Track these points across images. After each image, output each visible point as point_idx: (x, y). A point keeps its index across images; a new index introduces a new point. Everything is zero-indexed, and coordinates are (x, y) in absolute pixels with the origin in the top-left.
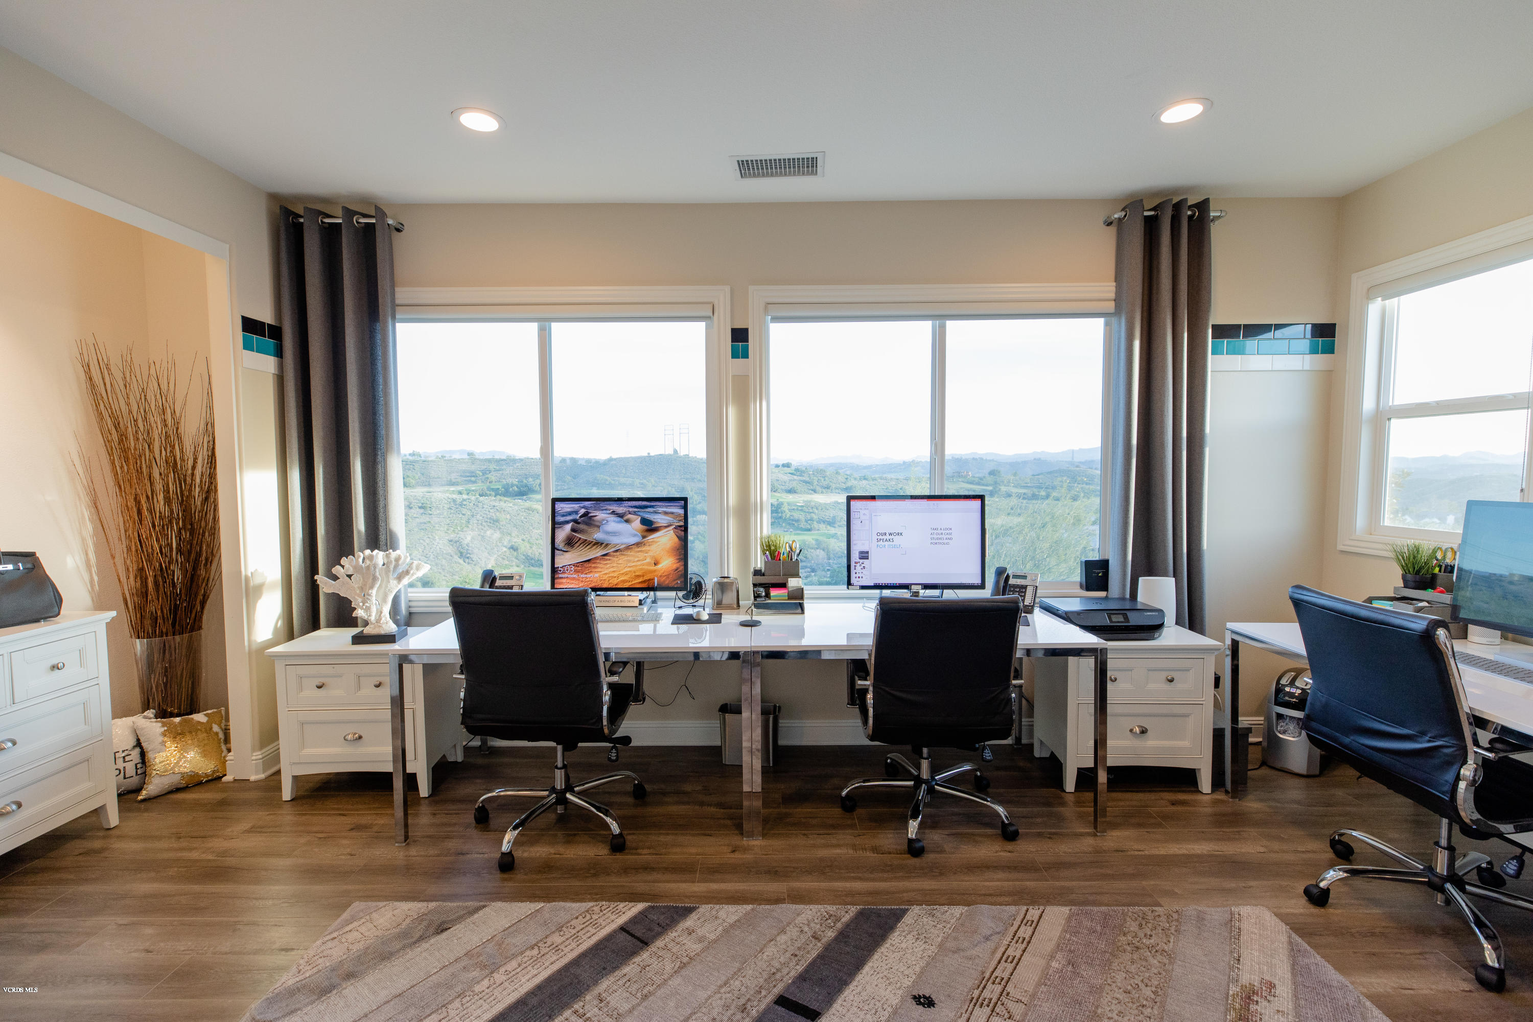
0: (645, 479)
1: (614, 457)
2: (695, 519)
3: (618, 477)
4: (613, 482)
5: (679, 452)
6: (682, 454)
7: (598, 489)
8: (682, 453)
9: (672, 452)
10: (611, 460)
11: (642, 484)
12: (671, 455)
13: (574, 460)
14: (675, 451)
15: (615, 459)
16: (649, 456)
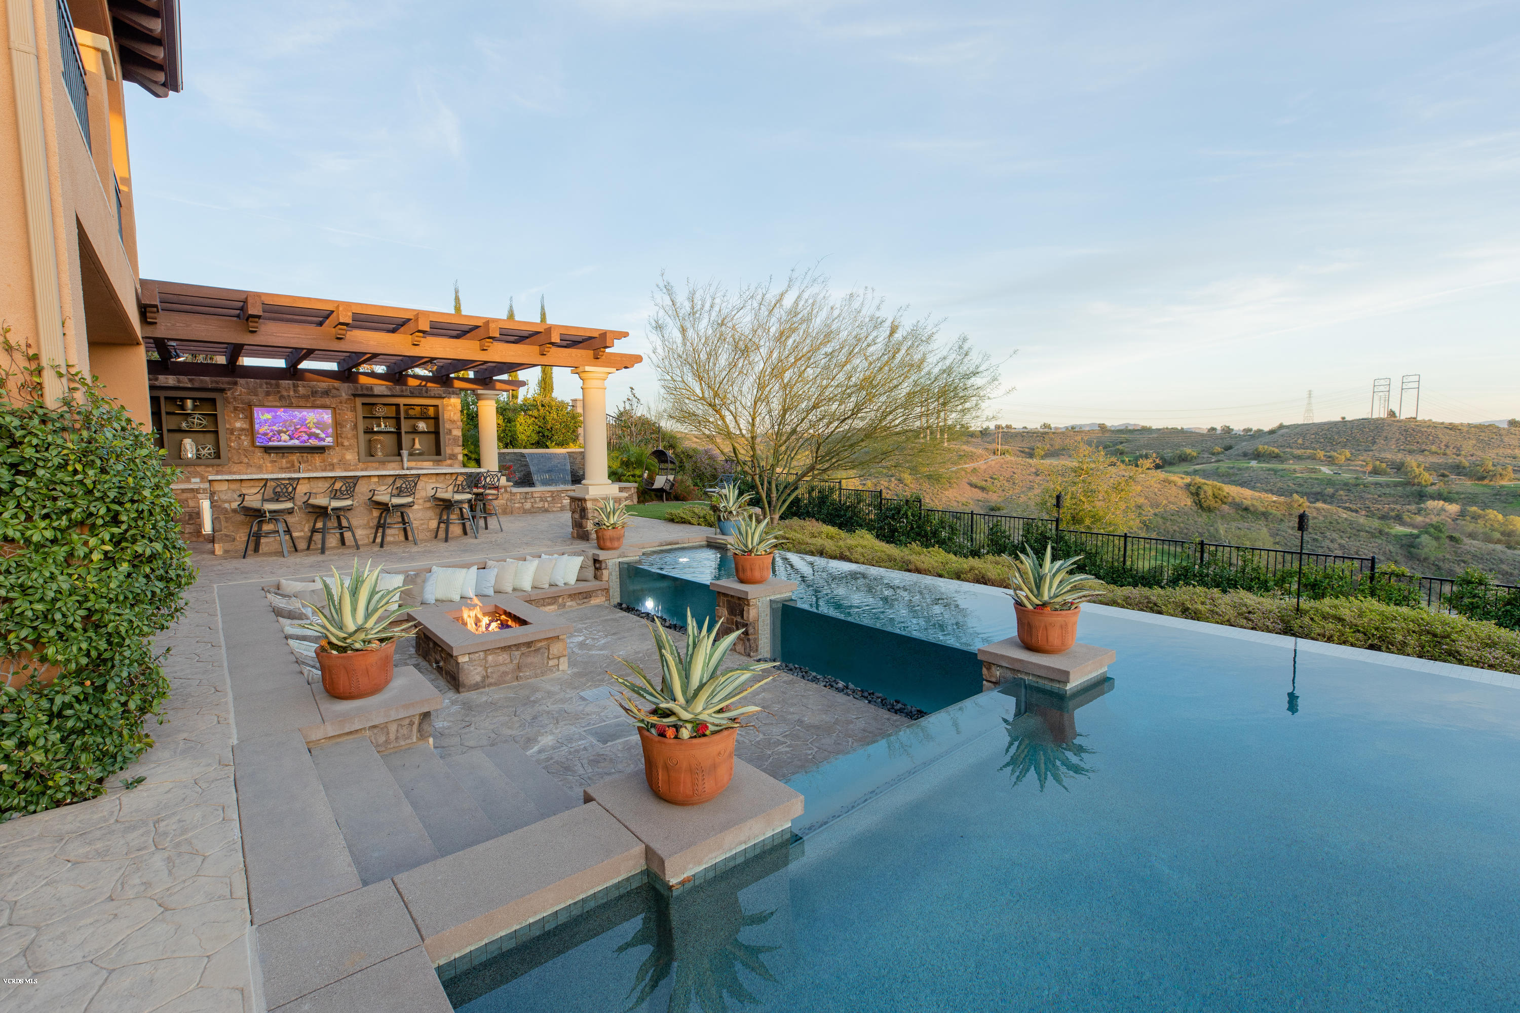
0: (1334, 451)
1: (1286, 423)
2: (1422, 505)
3: (1291, 448)
4: (1282, 454)
5: (1397, 415)
6: (1402, 417)
7: (1259, 462)
8: (1405, 413)
9: (1383, 414)
10: (1281, 427)
11: (1330, 457)
12: (1383, 419)
13: (1227, 430)
14: (1392, 414)
15: (1288, 427)
16: (1344, 421)
